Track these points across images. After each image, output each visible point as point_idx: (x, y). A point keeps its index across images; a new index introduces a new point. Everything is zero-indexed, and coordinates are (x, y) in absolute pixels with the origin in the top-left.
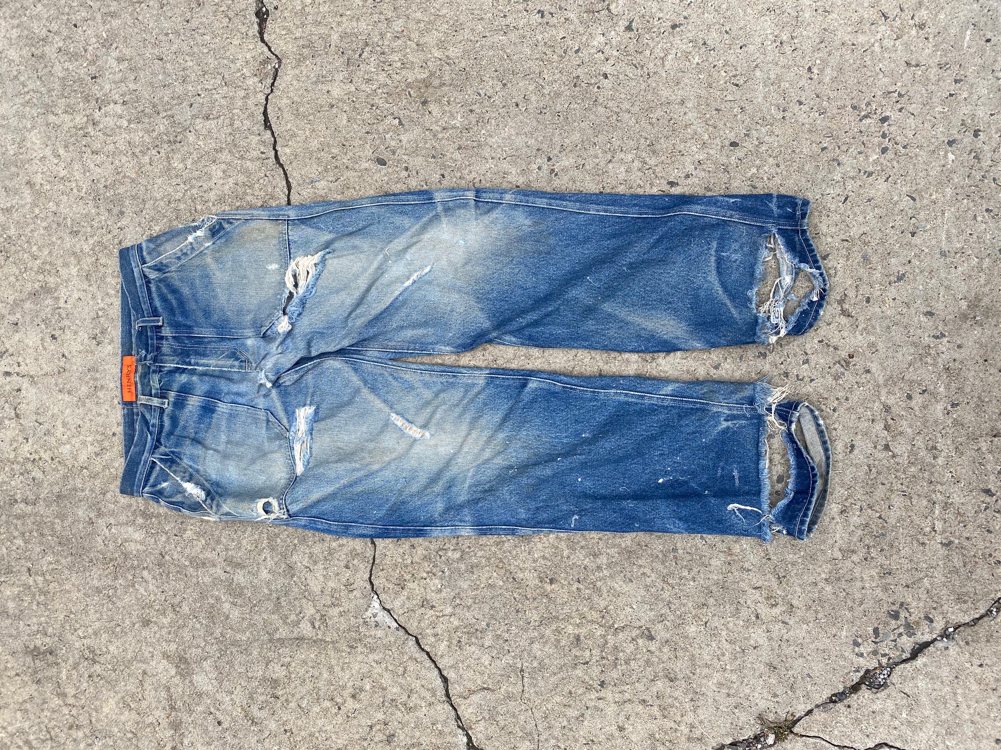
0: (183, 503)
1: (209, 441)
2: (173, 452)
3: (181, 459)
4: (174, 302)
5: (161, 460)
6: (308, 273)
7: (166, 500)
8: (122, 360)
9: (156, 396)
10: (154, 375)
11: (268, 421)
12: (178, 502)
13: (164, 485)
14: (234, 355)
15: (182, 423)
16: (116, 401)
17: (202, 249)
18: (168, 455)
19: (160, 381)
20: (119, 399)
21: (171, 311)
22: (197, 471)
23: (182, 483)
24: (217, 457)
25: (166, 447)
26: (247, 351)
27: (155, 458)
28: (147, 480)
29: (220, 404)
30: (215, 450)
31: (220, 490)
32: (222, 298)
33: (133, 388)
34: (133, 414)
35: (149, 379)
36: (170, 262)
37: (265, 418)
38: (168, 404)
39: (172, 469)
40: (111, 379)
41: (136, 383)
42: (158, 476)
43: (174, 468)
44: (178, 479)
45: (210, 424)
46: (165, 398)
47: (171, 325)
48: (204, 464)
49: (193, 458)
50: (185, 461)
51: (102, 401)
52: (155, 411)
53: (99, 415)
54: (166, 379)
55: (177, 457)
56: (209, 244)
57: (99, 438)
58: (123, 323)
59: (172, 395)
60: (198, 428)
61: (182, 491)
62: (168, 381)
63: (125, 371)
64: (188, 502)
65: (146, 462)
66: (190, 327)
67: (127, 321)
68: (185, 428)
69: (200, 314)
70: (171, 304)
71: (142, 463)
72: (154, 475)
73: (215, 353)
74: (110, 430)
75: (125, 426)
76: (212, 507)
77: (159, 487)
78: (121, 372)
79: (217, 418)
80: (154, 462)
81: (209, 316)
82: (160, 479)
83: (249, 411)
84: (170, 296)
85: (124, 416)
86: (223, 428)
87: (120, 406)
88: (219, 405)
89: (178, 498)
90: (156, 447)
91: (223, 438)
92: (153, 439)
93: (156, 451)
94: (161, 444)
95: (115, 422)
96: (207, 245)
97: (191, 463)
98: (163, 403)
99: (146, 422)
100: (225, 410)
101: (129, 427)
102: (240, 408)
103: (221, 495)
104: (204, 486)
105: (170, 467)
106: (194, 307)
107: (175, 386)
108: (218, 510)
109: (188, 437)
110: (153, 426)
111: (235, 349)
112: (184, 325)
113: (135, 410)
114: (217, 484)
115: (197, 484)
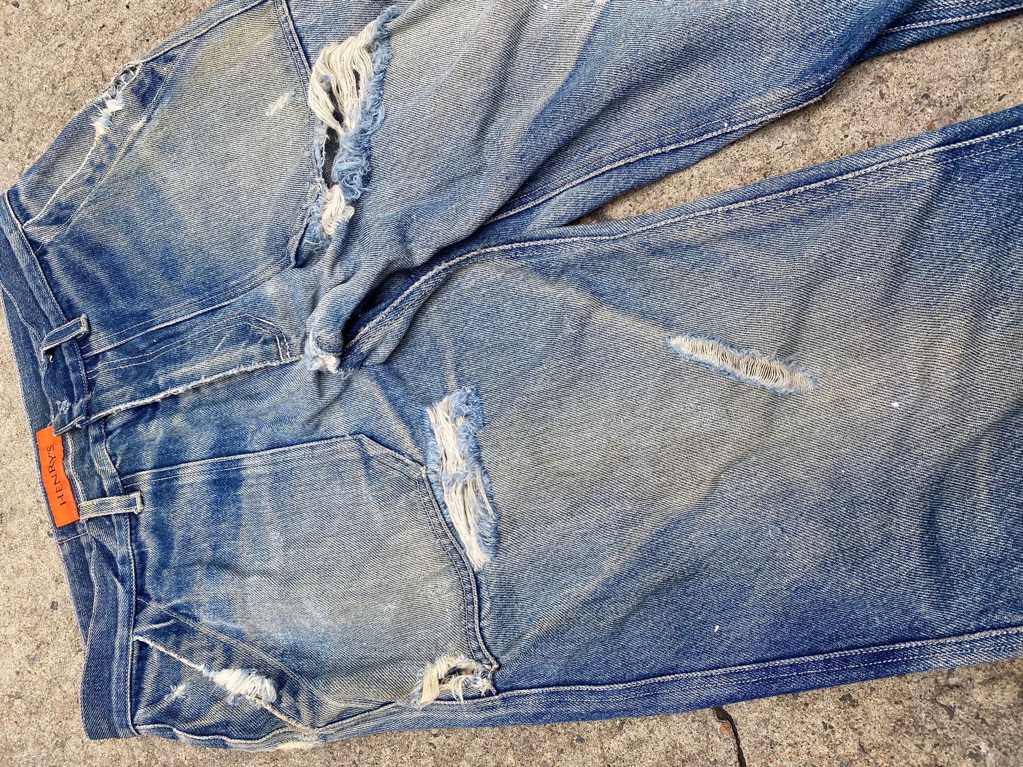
0: (227, 724)
1: (246, 559)
2: (175, 609)
3: (196, 619)
4: (102, 276)
5: (157, 635)
6: (357, 75)
7: (189, 726)
8: (36, 441)
9: (114, 492)
10: (98, 447)
11: (366, 460)
12: (217, 725)
13: (179, 691)
14: (245, 334)
15: (179, 535)
16: (43, 533)
17: (129, 139)
18: (167, 619)
19: (112, 456)
20: (48, 526)
21: (99, 294)
22: (239, 635)
23: (212, 674)
24: (270, 588)
25: (159, 600)
26: (272, 312)
27: (141, 634)
28: (137, 693)
29: (248, 460)
30: (265, 573)
31: (305, 665)
32: (193, 223)
33: (68, 492)
34: (81, 549)
35: (91, 460)
36: (75, 196)
37: (356, 455)
38: (143, 502)
39: (183, 648)
40: (25, 488)
41: (71, 481)
42: (160, 674)
43: (186, 645)
44: (201, 668)
45: (238, 516)
46: (133, 490)
47: (105, 325)
48: (246, 616)
49: (221, 607)
50: (205, 619)
51: (17, 541)
52: (120, 528)
53: (19, 572)
54: (123, 447)
55: (187, 616)
56: (140, 124)
57: (28, 622)
58: (20, 362)
59: (145, 479)
60: (216, 534)
61: (217, 696)
62: (129, 449)
63: (46, 462)
64: (237, 717)
65: (124, 649)
66: (144, 315)
67: (28, 356)
68: (187, 542)
69: (156, 276)
70: (96, 282)
71: (117, 653)
72: (150, 676)
73: (204, 346)
74: (45, 598)
75: (72, 583)
76: (298, 712)
77: (168, 699)
78: (40, 468)
79: (250, 496)
80: (143, 646)
81: (176, 272)
82: (167, 681)
83: (317, 452)
84: (91, 266)
85: (66, 560)
86: (268, 513)
87: (54, 540)
88: (246, 462)
89: (214, 716)
90: (140, 608)
91: (275, 537)
92: (129, 592)
93: (141, 617)
94: (148, 597)
95: (49, 579)
96: (136, 127)
97: (219, 622)
98: (132, 504)
99: (108, 558)
100: (260, 470)
101: (80, 583)
102: (295, 453)
103: (312, 676)
104: (266, 665)
105: (177, 646)
106: (142, 267)
107: (148, 457)
108: (315, 714)
109: (200, 562)
110: (124, 561)
111: (245, 318)
112: (132, 315)
113: (84, 541)
114: (294, 652)
115: (248, 666)
